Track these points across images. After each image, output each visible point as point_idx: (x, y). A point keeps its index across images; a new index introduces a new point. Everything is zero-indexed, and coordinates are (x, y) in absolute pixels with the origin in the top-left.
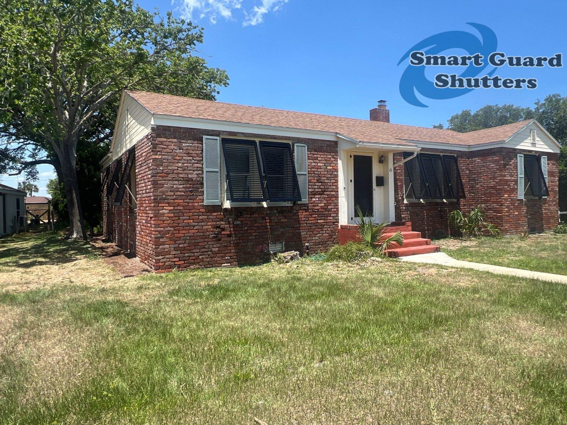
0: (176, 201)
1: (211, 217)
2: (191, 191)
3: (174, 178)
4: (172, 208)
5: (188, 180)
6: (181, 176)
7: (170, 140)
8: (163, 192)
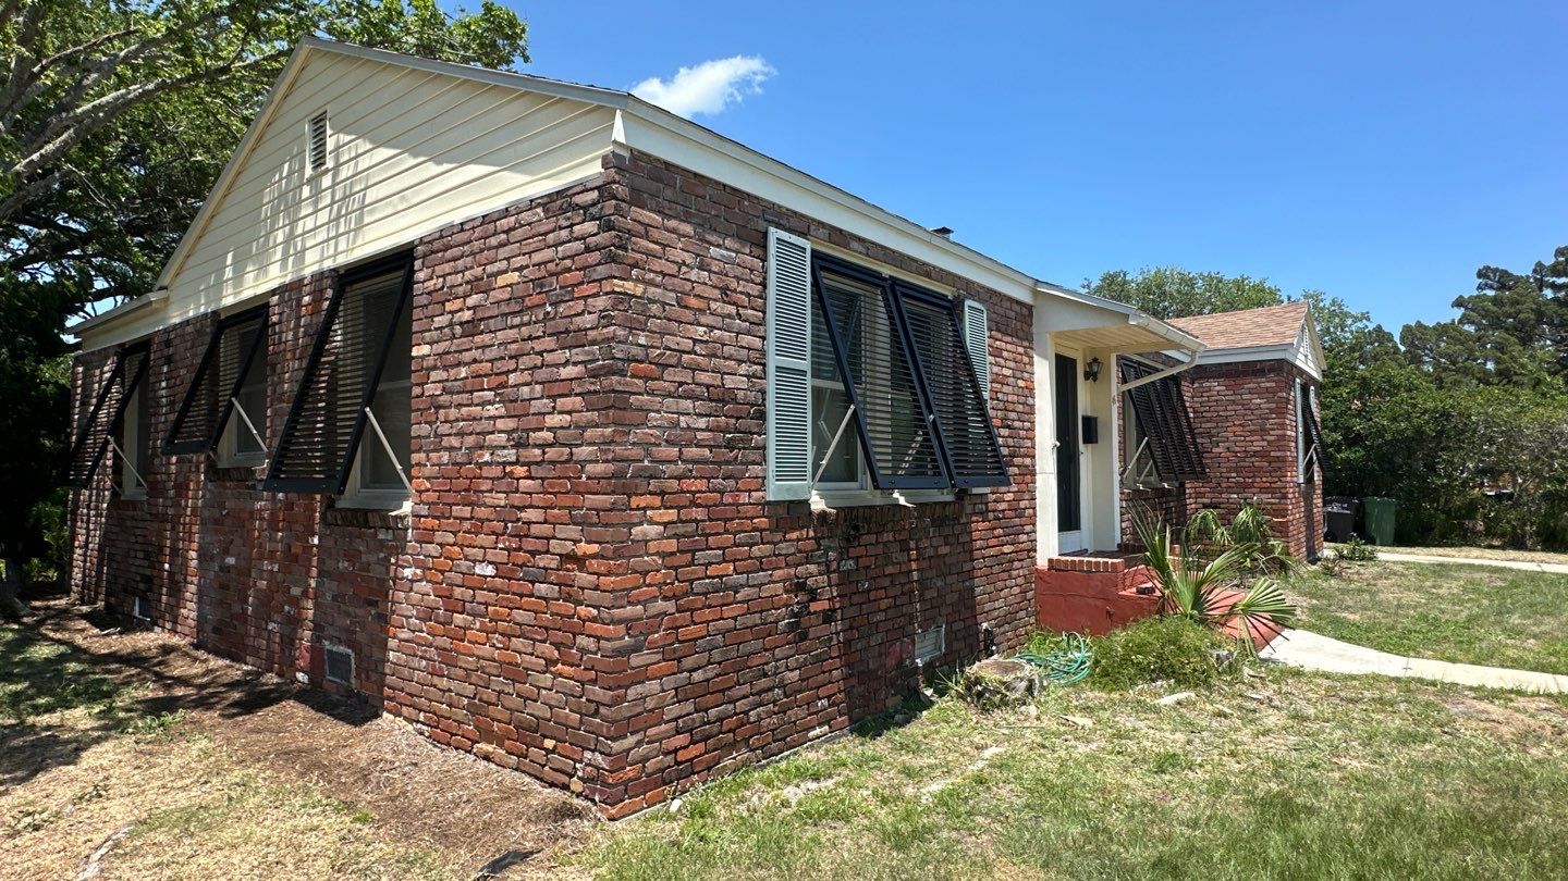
0: (686, 484)
1: (784, 548)
2: (730, 446)
3: (681, 384)
4: (672, 514)
5: (721, 398)
6: (704, 377)
7: (672, 223)
8: (646, 445)
